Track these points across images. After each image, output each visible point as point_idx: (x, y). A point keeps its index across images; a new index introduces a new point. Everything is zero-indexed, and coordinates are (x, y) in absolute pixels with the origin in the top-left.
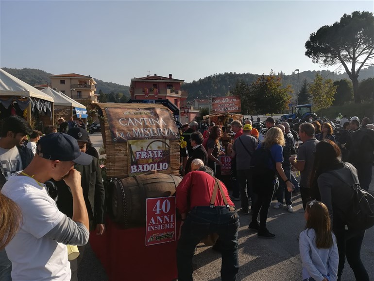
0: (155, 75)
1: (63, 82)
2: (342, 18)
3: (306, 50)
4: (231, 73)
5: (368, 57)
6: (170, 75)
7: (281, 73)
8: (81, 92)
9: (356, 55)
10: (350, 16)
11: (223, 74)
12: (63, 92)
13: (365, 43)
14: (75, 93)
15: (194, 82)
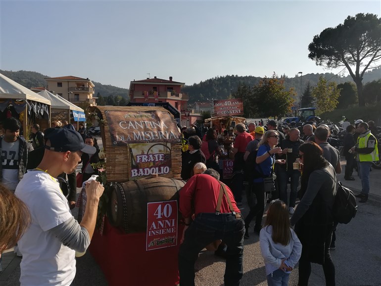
0: (155, 77)
1: (60, 84)
2: (346, 20)
3: (310, 53)
4: (233, 76)
5: (372, 60)
6: (171, 78)
7: (284, 76)
8: (78, 95)
9: (361, 58)
10: (354, 18)
11: (225, 76)
12: (60, 95)
13: (369, 46)
14: (72, 96)
15: (195, 84)
